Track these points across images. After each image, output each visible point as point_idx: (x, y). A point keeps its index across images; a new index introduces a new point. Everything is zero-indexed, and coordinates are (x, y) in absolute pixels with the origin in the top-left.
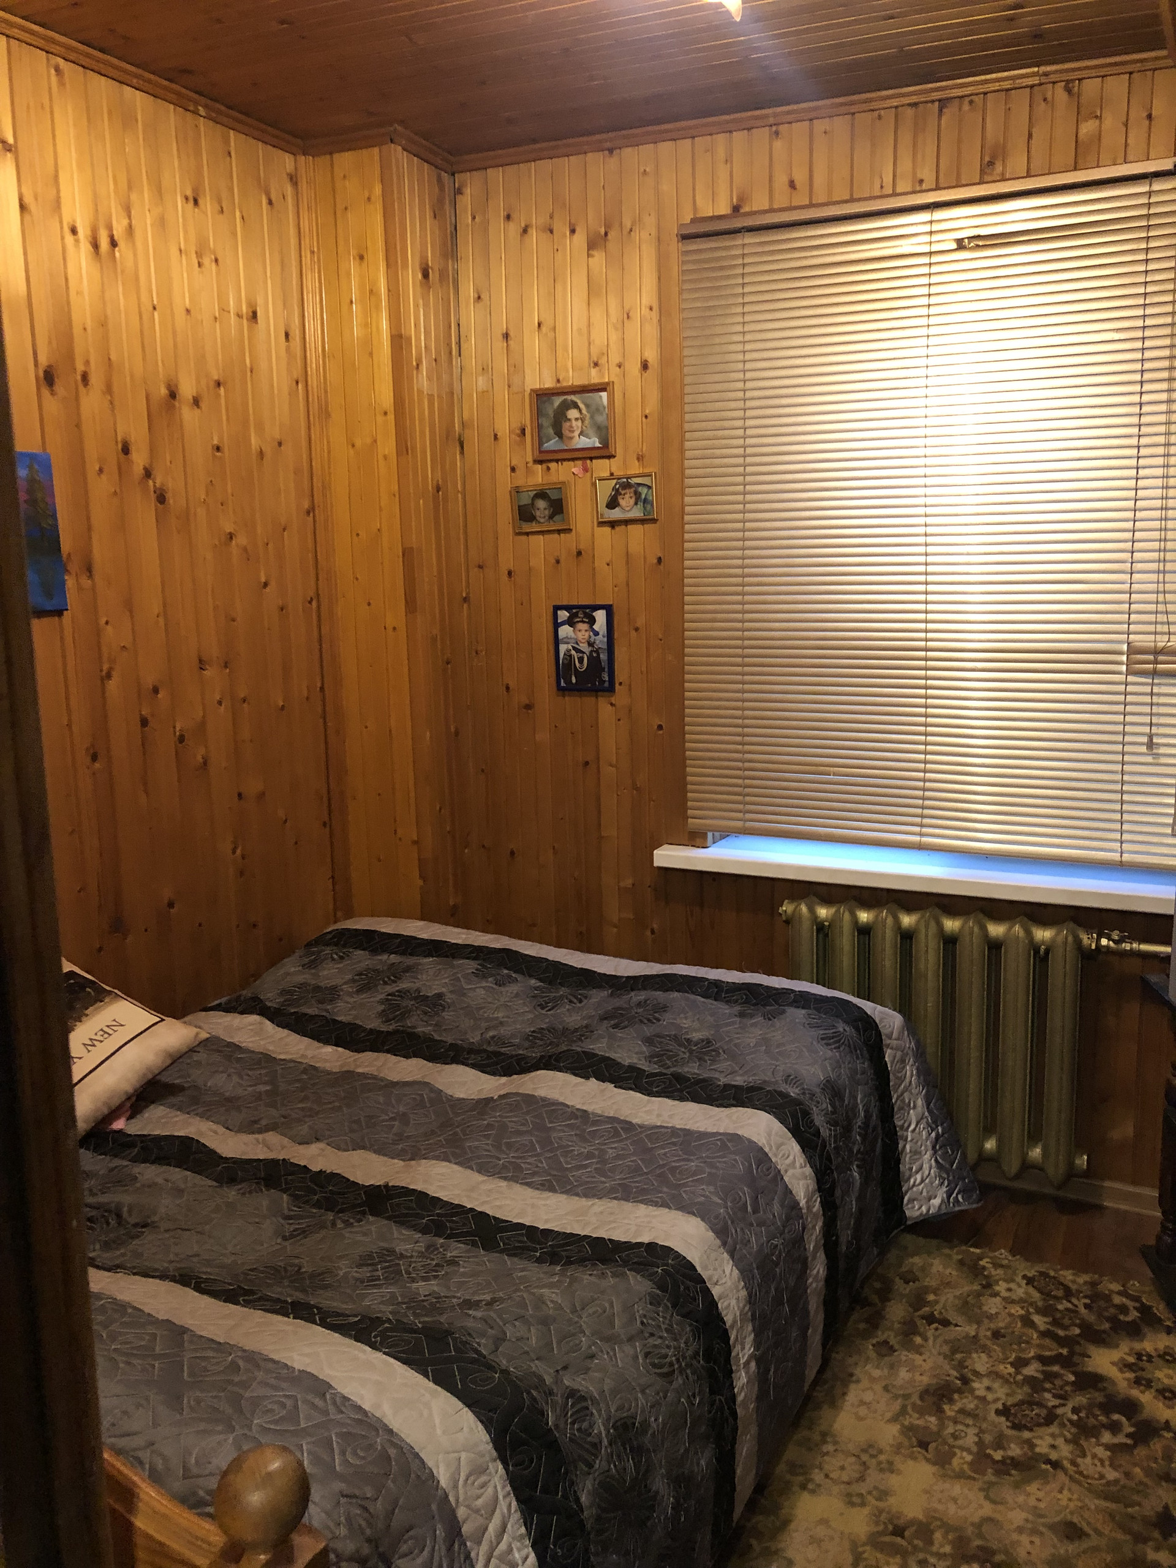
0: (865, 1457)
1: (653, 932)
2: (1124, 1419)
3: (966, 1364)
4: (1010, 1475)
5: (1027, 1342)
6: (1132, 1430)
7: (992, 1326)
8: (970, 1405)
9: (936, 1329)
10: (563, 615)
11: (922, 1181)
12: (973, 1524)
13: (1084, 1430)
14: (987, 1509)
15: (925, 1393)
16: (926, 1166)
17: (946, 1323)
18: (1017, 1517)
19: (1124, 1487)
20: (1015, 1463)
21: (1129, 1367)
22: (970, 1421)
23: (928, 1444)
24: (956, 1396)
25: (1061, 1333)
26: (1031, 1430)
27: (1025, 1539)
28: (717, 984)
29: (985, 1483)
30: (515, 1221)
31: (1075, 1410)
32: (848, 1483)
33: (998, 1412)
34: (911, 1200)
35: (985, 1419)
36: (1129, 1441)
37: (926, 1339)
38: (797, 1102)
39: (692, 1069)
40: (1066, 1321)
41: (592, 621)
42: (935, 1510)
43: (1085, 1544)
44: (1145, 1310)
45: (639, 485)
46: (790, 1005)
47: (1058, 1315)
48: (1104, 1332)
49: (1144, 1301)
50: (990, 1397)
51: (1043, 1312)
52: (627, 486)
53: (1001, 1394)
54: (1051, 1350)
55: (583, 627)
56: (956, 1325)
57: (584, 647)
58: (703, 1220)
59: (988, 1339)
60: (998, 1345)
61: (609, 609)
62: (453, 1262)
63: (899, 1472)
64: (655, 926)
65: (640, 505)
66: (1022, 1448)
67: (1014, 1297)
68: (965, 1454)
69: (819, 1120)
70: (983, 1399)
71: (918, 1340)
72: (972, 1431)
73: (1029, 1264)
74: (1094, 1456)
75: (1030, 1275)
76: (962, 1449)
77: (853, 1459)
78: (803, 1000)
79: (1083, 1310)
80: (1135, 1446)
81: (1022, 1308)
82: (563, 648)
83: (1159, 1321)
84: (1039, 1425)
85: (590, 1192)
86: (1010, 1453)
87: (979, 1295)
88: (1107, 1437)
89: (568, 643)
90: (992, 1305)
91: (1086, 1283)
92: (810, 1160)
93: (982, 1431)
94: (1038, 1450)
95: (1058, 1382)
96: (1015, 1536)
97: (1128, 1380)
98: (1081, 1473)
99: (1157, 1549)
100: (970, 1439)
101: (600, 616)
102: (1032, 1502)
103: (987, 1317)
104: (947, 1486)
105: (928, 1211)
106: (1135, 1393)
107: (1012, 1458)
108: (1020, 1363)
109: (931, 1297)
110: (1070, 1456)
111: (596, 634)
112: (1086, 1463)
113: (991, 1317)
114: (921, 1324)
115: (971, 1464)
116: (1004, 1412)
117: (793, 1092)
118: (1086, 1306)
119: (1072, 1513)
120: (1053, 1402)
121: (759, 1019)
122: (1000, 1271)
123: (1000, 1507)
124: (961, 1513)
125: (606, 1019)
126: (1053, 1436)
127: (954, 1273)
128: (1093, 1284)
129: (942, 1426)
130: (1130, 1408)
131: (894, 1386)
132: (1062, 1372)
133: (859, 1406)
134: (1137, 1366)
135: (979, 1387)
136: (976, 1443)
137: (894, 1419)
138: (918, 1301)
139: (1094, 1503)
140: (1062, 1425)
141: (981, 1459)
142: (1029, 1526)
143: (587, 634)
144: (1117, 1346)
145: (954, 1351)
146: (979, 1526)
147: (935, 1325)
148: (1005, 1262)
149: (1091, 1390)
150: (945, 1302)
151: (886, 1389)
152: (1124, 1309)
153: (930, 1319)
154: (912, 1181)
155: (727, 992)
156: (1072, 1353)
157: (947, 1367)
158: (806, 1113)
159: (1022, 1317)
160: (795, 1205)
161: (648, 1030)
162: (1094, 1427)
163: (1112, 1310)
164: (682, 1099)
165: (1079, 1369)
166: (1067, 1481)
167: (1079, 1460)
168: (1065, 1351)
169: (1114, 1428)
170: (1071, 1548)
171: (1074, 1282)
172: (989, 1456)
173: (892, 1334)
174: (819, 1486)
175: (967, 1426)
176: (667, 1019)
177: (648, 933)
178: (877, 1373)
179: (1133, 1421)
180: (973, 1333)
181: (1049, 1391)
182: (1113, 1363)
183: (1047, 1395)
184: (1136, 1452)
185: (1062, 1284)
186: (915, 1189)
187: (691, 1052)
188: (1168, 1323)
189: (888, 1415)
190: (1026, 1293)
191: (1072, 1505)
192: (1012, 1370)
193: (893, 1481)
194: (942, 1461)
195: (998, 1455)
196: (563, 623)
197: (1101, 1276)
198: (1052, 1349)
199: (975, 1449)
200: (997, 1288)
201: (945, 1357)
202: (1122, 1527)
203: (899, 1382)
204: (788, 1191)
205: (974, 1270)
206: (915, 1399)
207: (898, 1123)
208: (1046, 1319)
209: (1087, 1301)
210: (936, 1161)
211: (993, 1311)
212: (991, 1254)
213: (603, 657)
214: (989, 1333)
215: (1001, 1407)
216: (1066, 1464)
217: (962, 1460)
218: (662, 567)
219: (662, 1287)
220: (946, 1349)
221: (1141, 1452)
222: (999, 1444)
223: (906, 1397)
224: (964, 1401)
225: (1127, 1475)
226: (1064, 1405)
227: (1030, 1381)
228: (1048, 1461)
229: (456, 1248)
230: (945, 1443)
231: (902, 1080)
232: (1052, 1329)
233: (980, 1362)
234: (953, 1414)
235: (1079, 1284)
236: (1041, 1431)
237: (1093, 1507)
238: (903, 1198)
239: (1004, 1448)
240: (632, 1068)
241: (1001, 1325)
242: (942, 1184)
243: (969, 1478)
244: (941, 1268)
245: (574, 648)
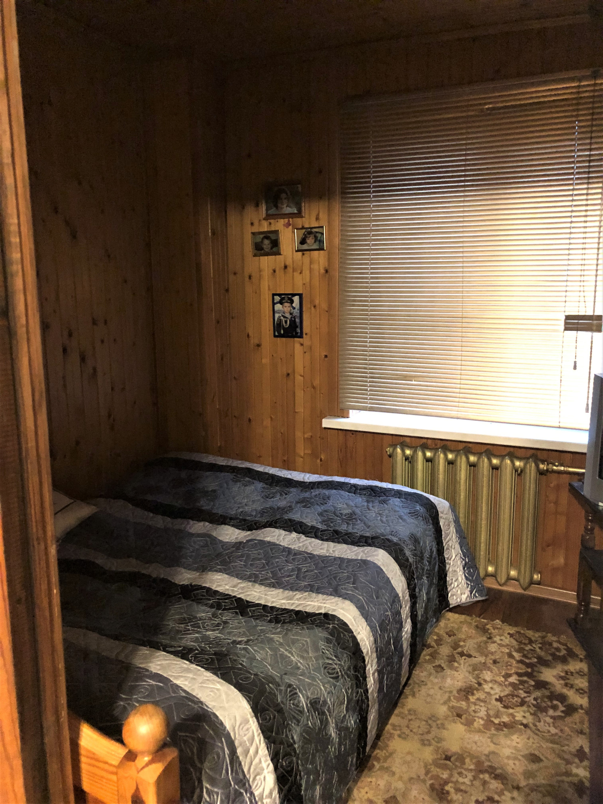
0: (430, 722)
1: (321, 460)
2: (559, 704)
3: (480, 676)
4: (503, 731)
5: (511, 666)
6: (563, 709)
7: (493, 657)
9: (465, 659)
11: (458, 586)
12: (485, 755)
13: (539, 709)
14: (492, 747)
15: (460, 691)
16: (460, 579)
17: (470, 656)
18: (507, 752)
19: (560, 737)
20: (505, 725)
21: (562, 678)
22: (482, 704)
23: (462, 715)
24: (475, 692)
25: (527, 661)
26: (513, 708)
27: (511, 762)
28: (355, 486)
29: (490, 734)
30: (257, 602)
31: (535, 699)
32: (422, 734)
33: (497, 700)
34: (452, 595)
35: (490, 703)
36: (563, 715)
37: (460, 664)
38: (396, 544)
39: (343, 528)
40: (530, 656)
41: (292, 302)
42: (466, 748)
43: (541, 764)
44: (569, 651)
45: (317, 232)
46: (392, 496)
47: (526, 652)
48: (548, 660)
49: (569, 646)
50: (492, 692)
51: (519, 650)
52: (310, 233)
53: (497, 691)
54: (521, 669)
55: (287, 305)
56: (475, 657)
57: (288, 315)
59: (491, 664)
60: (496, 667)
61: (300, 295)
62: (225, 623)
63: (447, 729)
64: (322, 457)
65: (317, 243)
66: (508, 717)
67: (503, 643)
68: (480, 720)
69: (408, 553)
70: (488, 693)
71: (456, 664)
72: (483, 709)
73: (510, 627)
74: (545, 722)
75: (511, 632)
76: (478, 717)
77: (424, 723)
78: (399, 494)
79: (538, 650)
80: (565, 717)
81: (508, 649)
82: (277, 316)
83: (577, 656)
84: (518, 706)
86: (504, 720)
87: (486, 642)
88: (551, 712)
89: (279, 313)
90: (493, 647)
91: (539, 637)
92: (404, 573)
93: (488, 709)
94: (517, 718)
95: (526, 685)
96: (506, 761)
97: (561, 684)
98: (539, 730)
99: (577, 767)
100: (483, 713)
101: (296, 299)
102: (514, 744)
103: (490, 653)
104: (471, 736)
105: (460, 601)
106: (565, 691)
107: (503, 722)
108: (507, 676)
109: (462, 643)
110: (532, 721)
111: (294, 308)
112: (540, 725)
113: (492, 653)
114: (457, 656)
115: (483, 725)
116: (500, 700)
117: (395, 539)
118: (540, 648)
119: (534, 750)
120: (523, 695)
121: (377, 504)
122: (496, 631)
123: (498, 746)
124: (479, 749)
125: (299, 503)
126: (524, 712)
127: (474, 632)
128: (543, 637)
129: (469, 706)
130: (562, 698)
131: (444, 687)
132: (528, 680)
133: (427, 696)
134: (566, 677)
135: (487, 687)
136: (485, 715)
137: (445, 703)
138: (456, 646)
139: (545, 745)
140: (529, 706)
141: (489, 723)
142: (514, 755)
143: (289, 309)
144: (555, 667)
145: (474, 670)
146: (487, 756)
147: (464, 657)
148: (499, 626)
149: (543, 689)
150: (469, 646)
151: (440, 688)
152: (558, 649)
153: (462, 654)
154: (453, 585)
155: (360, 489)
156: (533, 671)
157: (471, 678)
158: (402, 550)
159: (507, 653)
160: (397, 595)
161: (320, 509)
162: (545, 707)
163: (553, 650)
164: (339, 542)
165: (536, 679)
166: (532, 734)
167: (538, 724)
168: (529, 670)
169: (555, 708)
170: (535, 767)
171: (534, 636)
172: (492, 722)
173: (443, 661)
174: (408, 735)
175: (481, 706)
176: (330, 503)
177: (319, 461)
178: (436, 681)
179: (564, 704)
180: (483, 661)
181: (522, 689)
182: (554, 676)
183: (521, 691)
184: (566, 719)
185: (527, 637)
186: (454, 590)
187: (343, 520)
188: (582, 657)
189: (442, 702)
190: (510, 641)
191: (534, 745)
192: (503, 679)
193: (445, 733)
194: (469, 723)
195: (497, 721)
197: (547, 633)
198: (523, 669)
199: (485, 718)
200: (495, 639)
201: (469, 672)
202: (559, 756)
203: (447, 685)
204: (393, 589)
205: (483, 630)
206: (455, 693)
207: (446, 556)
208: (519, 654)
209: (540, 645)
210: (465, 576)
211: (493, 650)
212: (492, 623)
213: (298, 320)
214: (491, 661)
215: (498, 697)
216: (531, 725)
217: (479, 723)
218: (327, 276)
219: (332, 634)
220: (470, 669)
221: (568, 720)
222: (497, 716)
223: (451, 692)
224: (480, 694)
225: (562, 731)
226: (529, 697)
227: (512, 684)
228: (522, 724)
229: (228, 615)
230: (470, 715)
231: (447, 535)
232: (523, 659)
233: (487, 675)
234: (474, 701)
235: (536, 637)
236: (518, 709)
237: (545, 747)
238: (448, 594)
239: (500, 718)
240: (313, 527)
241: (497, 657)
242: (467, 587)
243: (484, 732)
244: (467, 629)
245: (283, 316)
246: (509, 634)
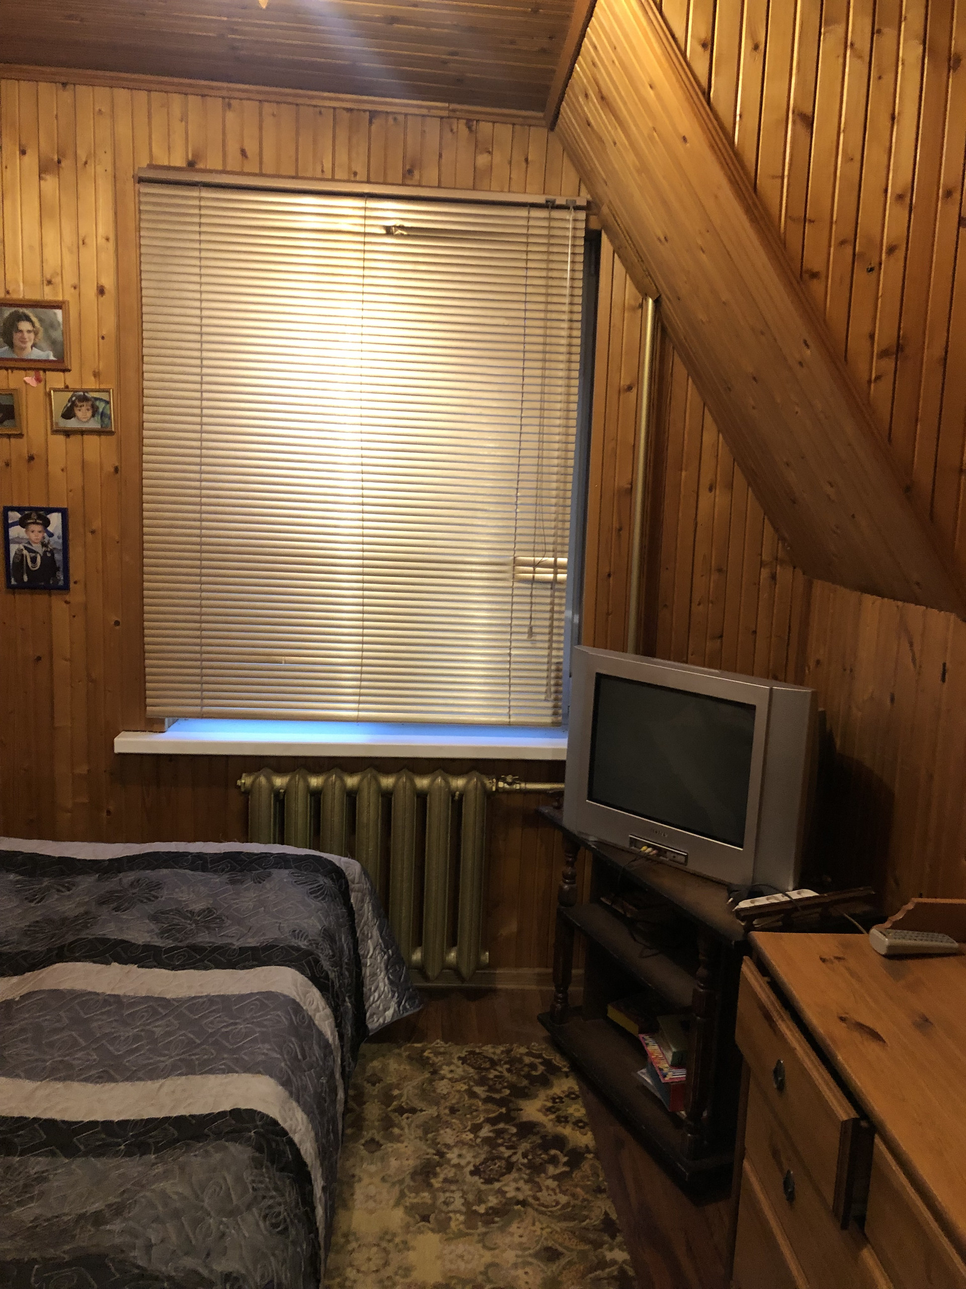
0: (384, 1244)
1: (109, 812)
2: (558, 1152)
3: (438, 1140)
4: (494, 1222)
5: (476, 1110)
6: (565, 1159)
7: (448, 1104)
8: (450, 1173)
9: (408, 1118)
10: (14, 516)
11: (379, 997)
12: (481, 1273)
13: (536, 1169)
14: (488, 1257)
15: (414, 1175)
16: (381, 985)
17: (413, 1111)
18: (510, 1256)
19: (574, 1206)
20: (494, 1212)
21: (549, 1110)
22: (453, 1187)
23: (429, 1216)
24: (438, 1169)
25: (497, 1096)
26: (498, 1181)
27: (520, 1272)
28: (200, 856)
29: (479, 1235)
30: (86, 1120)
31: (525, 1155)
32: (377, 1271)
33: (472, 1173)
34: (372, 1016)
35: (464, 1181)
36: (566, 1169)
37: (402, 1129)
38: (308, 953)
39: (204, 938)
40: (498, 1086)
41: (47, 523)
42: (450, 1270)
43: (563, 1261)
44: (547, 1063)
45: (96, 399)
46: (272, 867)
47: (491, 1083)
48: (526, 1087)
49: (546, 1057)
50: (463, 1162)
51: (482, 1082)
52: (85, 399)
53: (469, 1158)
54: (494, 1112)
55: (37, 528)
56: (421, 1111)
57: (37, 547)
58: (271, 1076)
59: (448, 1115)
60: (456, 1118)
61: (64, 512)
63: (414, 1249)
64: (111, 808)
65: (97, 418)
66: (497, 1198)
67: (456, 1076)
68: (458, 1215)
69: (326, 964)
70: (458, 1166)
71: (396, 1131)
72: (458, 1195)
73: (459, 1047)
74: (548, 1188)
75: (463, 1055)
76: (455, 1212)
77: (375, 1249)
78: (283, 861)
79: (506, 1074)
80: (571, 1172)
81: (465, 1083)
82: (14, 548)
83: (559, 1069)
84: (503, 1175)
85: (154, 1073)
86: (490, 1204)
87: (431, 1081)
88: (551, 1170)
89: (19, 543)
90: (443, 1087)
91: (502, 1052)
92: (328, 1003)
93: (464, 1193)
94: (509, 1195)
95: (507, 1137)
96: (513, 1273)
97: (551, 1120)
98: (543, 1205)
99: (611, 1250)
100: (458, 1203)
101: (55, 519)
102: (517, 1239)
103: (442, 1098)
104: (453, 1247)
105: (384, 1021)
106: (560, 1129)
107: (491, 1208)
108: (476, 1129)
109: (396, 1092)
110: (530, 1193)
111: (51, 535)
112: (543, 1195)
113: (445, 1097)
114: (395, 1116)
115: (464, 1223)
116: (475, 1172)
117: (303, 944)
118: (509, 1070)
119: (546, 1239)
120: (507, 1153)
121: (249, 883)
122: (440, 1058)
123: (497, 1251)
124: (469, 1266)
125: (103, 903)
126: (515, 1180)
127: (408, 1067)
128: (508, 1052)
129: (434, 1198)
130: (559, 1142)
131: (390, 1176)
132: (507, 1127)
133: (366, 1201)
134: (554, 1108)
135: (452, 1156)
136: (463, 1204)
137: (397, 1204)
138: (387, 1098)
139: (558, 1226)
140: (519, 1170)
141: (471, 1215)
142: (520, 1260)
143: (40, 535)
144: (536, 1096)
145: (426, 1132)
146: (485, 1273)
147: (405, 1115)
148: (442, 1050)
149: (530, 1136)
150: (408, 1092)
151: (383, 1179)
152: (533, 1066)
153: (401, 1111)
154: (372, 999)
155: (212, 862)
156: (509, 1110)
157: (425, 1147)
158: (317, 961)
159: (466, 1090)
160: (327, 1041)
161: (150, 908)
162: (541, 1164)
163: (526, 1069)
164: (206, 968)
165: (517, 1121)
166: (536, 1214)
167: (539, 1194)
168: (504, 1110)
169: (554, 1160)
170: (554, 1267)
171: (494, 1053)
172: (475, 1212)
173: (375, 1131)
174: (355, 1281)
175: (453, 1192)
176: (164, 894)
177: (105, 814)
178: (373, 1168)
179: (565, 1152)
180: (436, 1114)
181: (502, 1145)
182: (539, 1110)
183: (502, 1149)
184: (574, 1175)
185: (485, 1057)
186: (374, 1005)
187: (196, 922)
188: (566, 1069)
189: (392, 1202)
190: (464, 1071)
191: (544, 1232)
192: (472, 1136)
193: (412, 1256)
194: (443, 1227)
195: (482, 1209)
196: (14, 524)
197: (511, 1044)
198: (496, 1111)
199: (464, 1209)
200: (442, 1072)
201: (421, 1139)
202: (583, 1239)
203: (392, 1171)
204: (320, 1034)
205: (420, 1061)
206: (408, 1181)
207: (361, 953)
208: (482, 1088)
209: (507, 1066)
210: (389, 978)
211: (445, 1092)
212: (429, 1046)
213: (58, 557)
214: (447, 1111)
215: (473, 1169)
216: (530, 1200)
217: (457, 1221)
218: (118, 475)
219: (259, 1149)
220: (420, 1132)
221: (577, 1175)
222: (480, 1201)
223: (401, 1182)
224: (446, 1171)
225: (574, 1196)
226: (515, 1153)
227: (486, 1140)
228: (518, 1202)
229: (38, 1163)
230: (441, 1211)
231: (362, 916)
232: (490, 1094)
233: (447, 1136)
234: (439, 1185)
235: (498, 1055)
236: (507, 1178)
237: (558, 1230)
238: (365, 1014)
239: (484, 1202)
240: (147, 947)
241: (454, 1101)
242: (393, 996)
243: (467, 1234)
244: (396, 1066)
245: (26, 548)
246: (459, 1058)
